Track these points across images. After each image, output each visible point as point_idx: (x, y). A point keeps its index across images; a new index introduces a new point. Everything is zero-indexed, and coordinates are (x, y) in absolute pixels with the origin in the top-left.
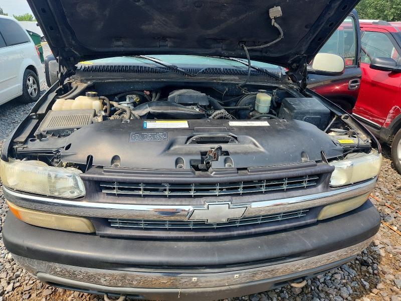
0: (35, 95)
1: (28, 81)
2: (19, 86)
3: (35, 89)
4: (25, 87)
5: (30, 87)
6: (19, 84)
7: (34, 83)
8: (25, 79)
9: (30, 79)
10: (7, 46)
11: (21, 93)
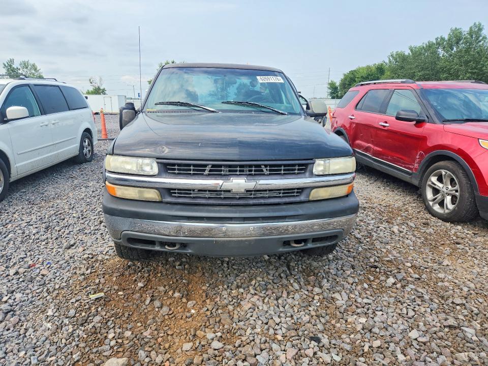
0: (89, 156)
1: (84, 143)
2: (77, 146)
3: (89, 151)
4: (82, 147)
5: (85, 149)
6: (77, 145)
7: (89, 145)
8: (82, 141)
9: (86, 141)
10: (69, 110)
11: (77, 153)
